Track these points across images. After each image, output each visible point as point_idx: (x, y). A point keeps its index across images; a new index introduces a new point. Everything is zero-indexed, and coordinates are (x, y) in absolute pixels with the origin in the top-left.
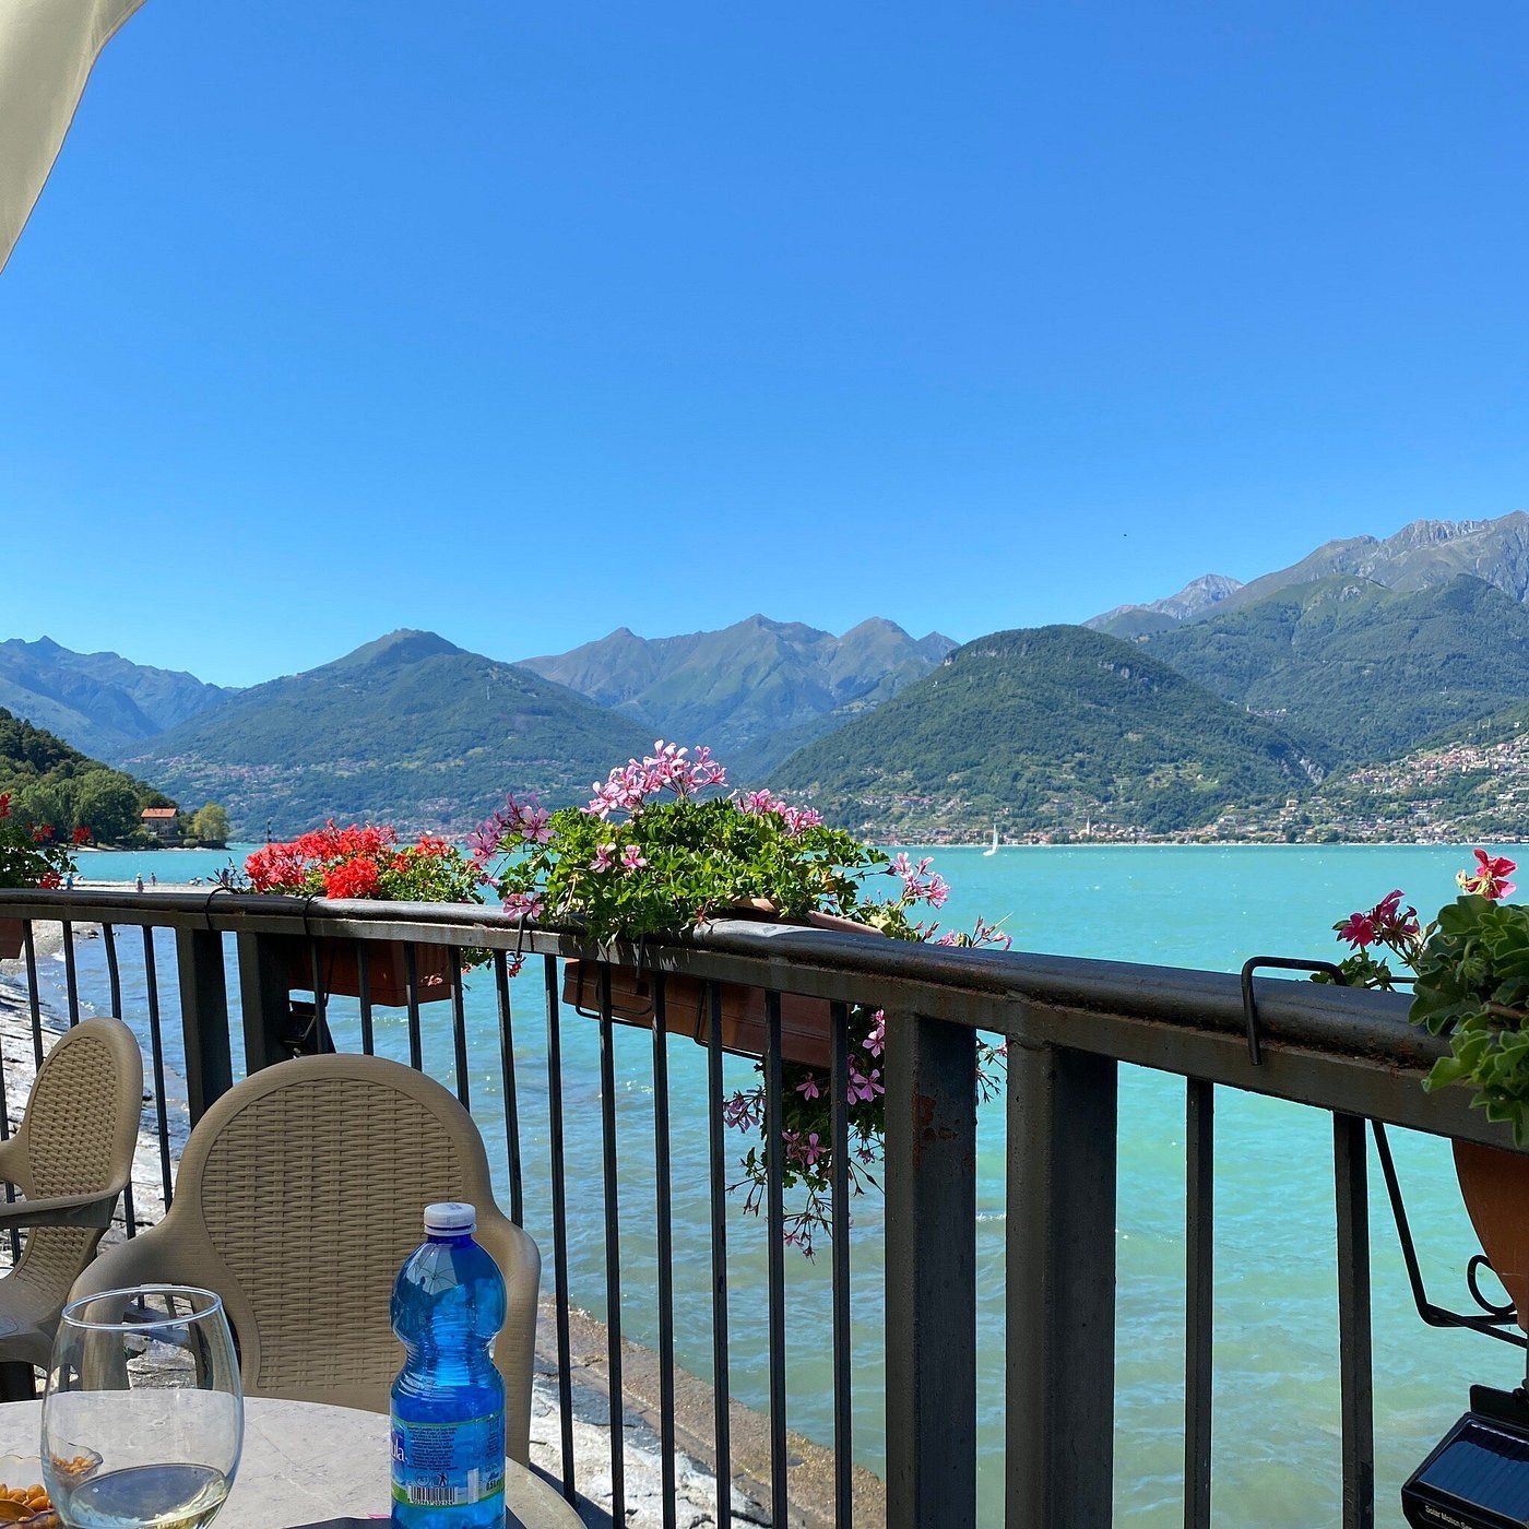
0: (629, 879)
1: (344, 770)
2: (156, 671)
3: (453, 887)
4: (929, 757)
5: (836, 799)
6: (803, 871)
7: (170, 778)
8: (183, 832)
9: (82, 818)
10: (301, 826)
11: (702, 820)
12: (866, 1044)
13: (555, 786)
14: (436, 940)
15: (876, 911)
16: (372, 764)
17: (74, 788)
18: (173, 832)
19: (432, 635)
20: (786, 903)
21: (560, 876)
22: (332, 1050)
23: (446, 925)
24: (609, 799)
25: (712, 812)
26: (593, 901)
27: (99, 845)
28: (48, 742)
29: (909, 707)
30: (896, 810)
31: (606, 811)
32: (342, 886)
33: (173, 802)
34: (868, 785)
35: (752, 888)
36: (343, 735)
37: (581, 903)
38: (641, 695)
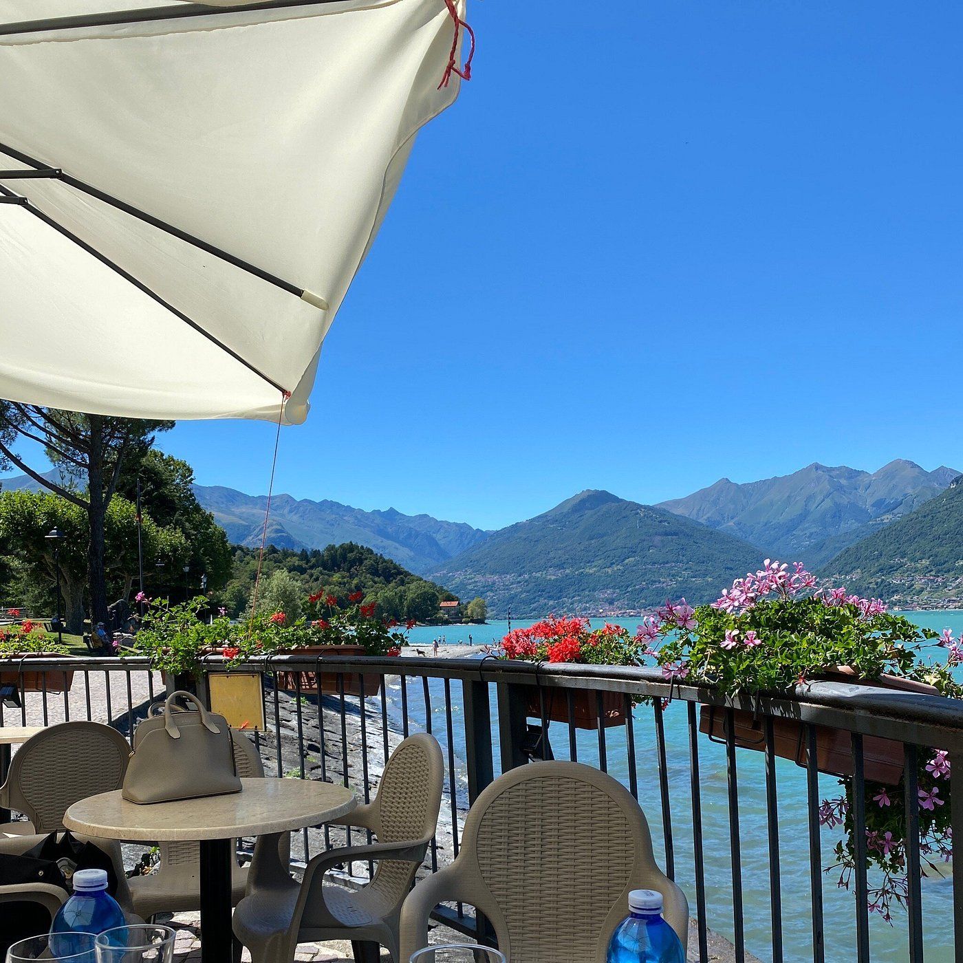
0: (748, 653)
1: (552, 575)
2: (448, 524)
3: (625, 654)
4: (941, 549)
5: (873, 580)
6: (874, 644)
7: (456, 583)
8: (462, 615)
9: (408, 607)
10: (527, 609)
11: (799, 612)
12: (928, 768)
13: (679, 579)
14: (616, 689)
15: (928, 672)
16: (568, 571)
17: (405, 591)
18: (456, 614)
19: (604, 492)
20: (863, 669)
21: (699, 650)
22: (552, 758)
23: (623, 681)
24: (733, 600)
25: (805, 606)
26: (722, 667)
27: (417, 623)
28: (392, 566)
29: (925, 517)
30: (917, 586)
31: (731, 607)
32: (558, 655)
33: (457, 597)
34: (896, 570)
35: (838, 658)
36: (552, 554)
37: (713, 668)
38: (736, 519)
